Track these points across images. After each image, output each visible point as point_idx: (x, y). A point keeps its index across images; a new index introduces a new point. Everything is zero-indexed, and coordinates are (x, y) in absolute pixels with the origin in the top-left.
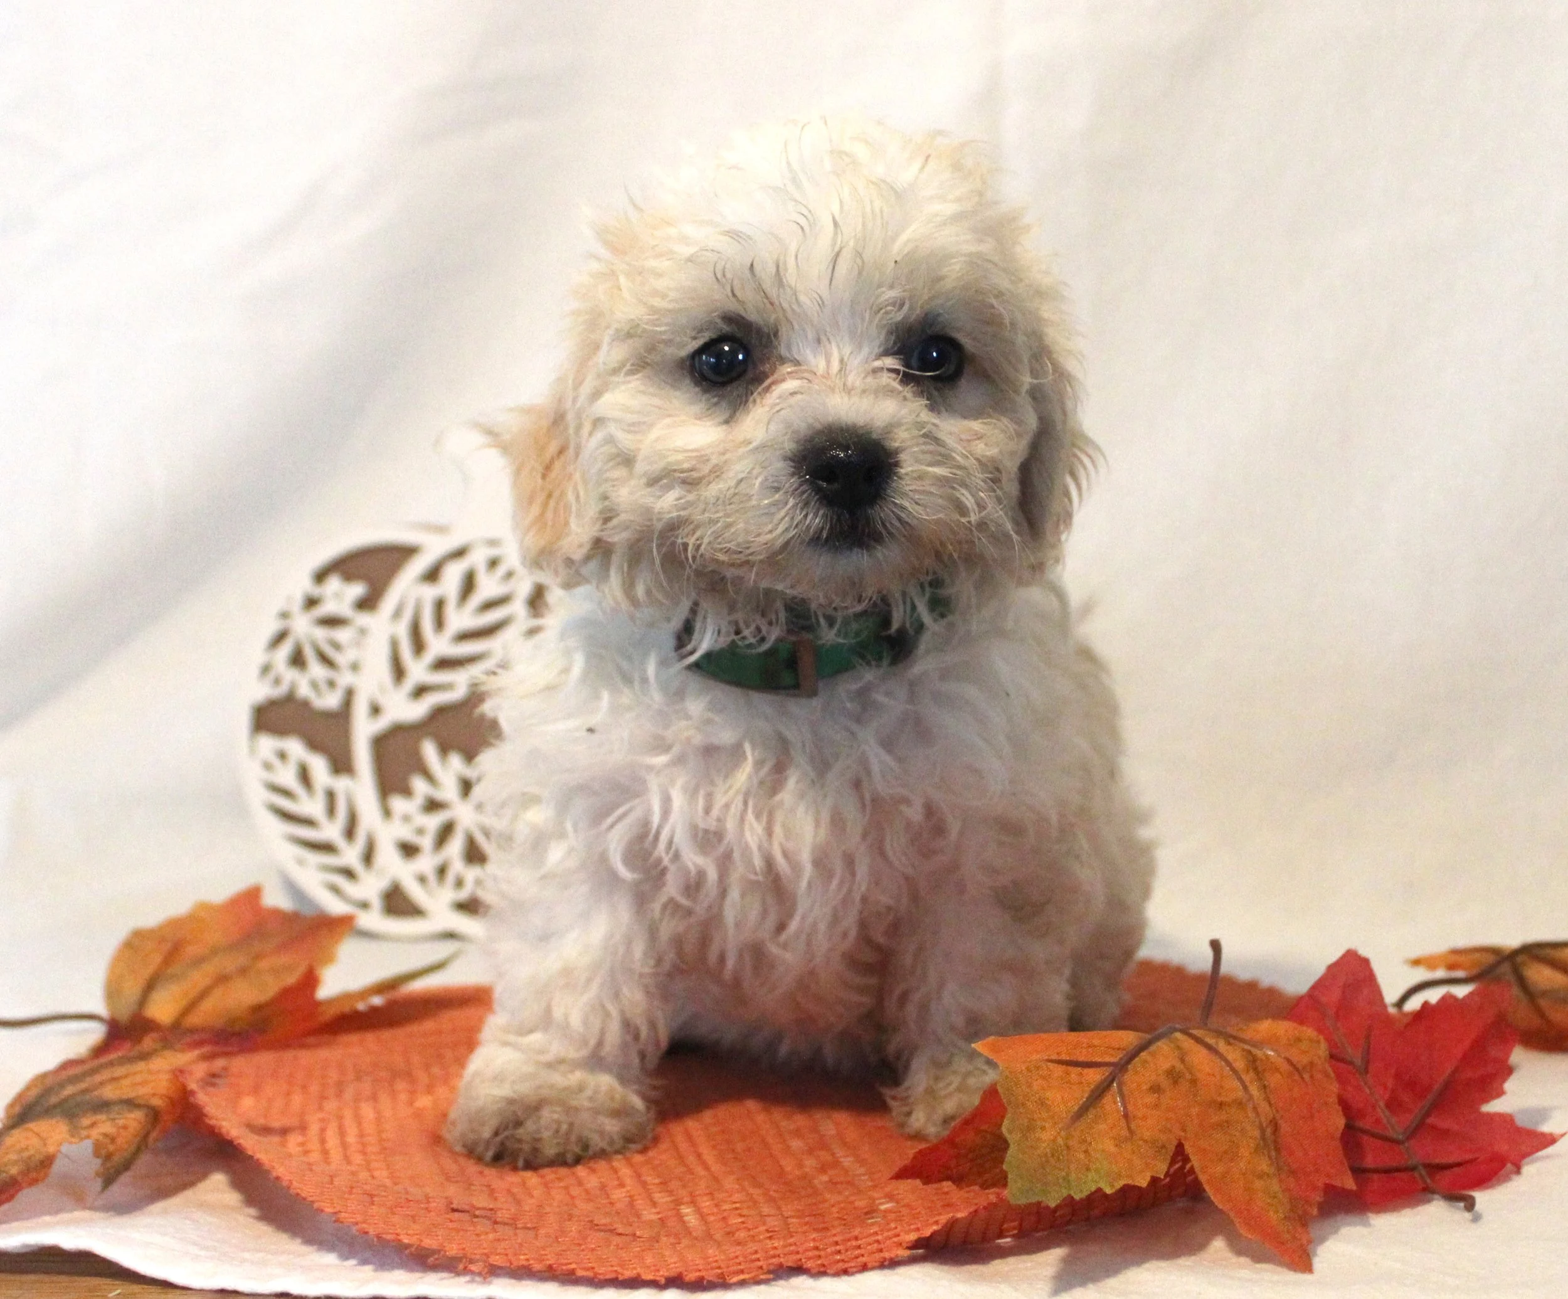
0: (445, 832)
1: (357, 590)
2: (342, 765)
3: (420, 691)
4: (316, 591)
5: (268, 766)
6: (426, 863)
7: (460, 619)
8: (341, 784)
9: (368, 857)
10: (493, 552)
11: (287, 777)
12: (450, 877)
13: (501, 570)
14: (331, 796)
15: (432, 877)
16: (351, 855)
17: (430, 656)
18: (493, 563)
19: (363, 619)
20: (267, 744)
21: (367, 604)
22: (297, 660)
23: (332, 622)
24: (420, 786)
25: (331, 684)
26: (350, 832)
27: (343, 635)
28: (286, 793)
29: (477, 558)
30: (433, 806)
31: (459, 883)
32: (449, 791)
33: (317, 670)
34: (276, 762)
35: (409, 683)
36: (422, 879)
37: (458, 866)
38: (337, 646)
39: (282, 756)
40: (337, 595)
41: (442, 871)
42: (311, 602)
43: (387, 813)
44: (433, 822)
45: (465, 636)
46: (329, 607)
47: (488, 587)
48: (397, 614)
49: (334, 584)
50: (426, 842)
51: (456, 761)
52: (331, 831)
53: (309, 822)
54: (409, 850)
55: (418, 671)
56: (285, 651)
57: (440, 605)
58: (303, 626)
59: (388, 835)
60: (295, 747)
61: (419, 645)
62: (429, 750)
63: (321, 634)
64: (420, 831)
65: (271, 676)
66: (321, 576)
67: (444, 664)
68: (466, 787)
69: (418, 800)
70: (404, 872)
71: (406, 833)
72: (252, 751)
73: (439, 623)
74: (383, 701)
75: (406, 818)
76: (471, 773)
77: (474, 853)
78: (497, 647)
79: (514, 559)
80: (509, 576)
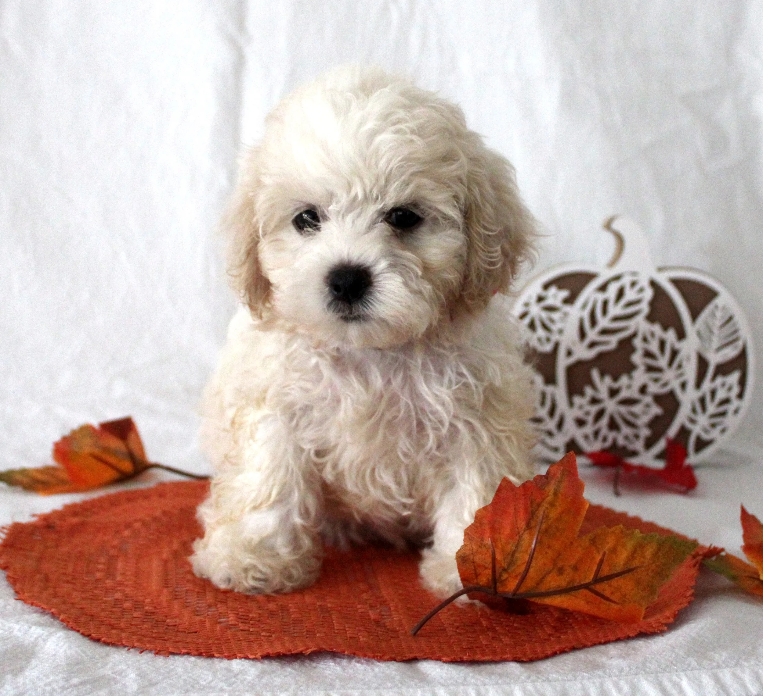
0: (600, 415)
1: (564, 294)
2: (550, 379)
3: (592, 345)
4: (544, 293)
6: (589, 429)
7: (615, 310)
8: (549, 389)
9: (560, 425)
10: (634, 278)
12: (600, 436)
13: (637, 288)
14: (543, 395)
15: (591, 437)
16: (551, 425)
17: (598, 328)
18: (633, 284)
19: (567, 308)
21: (569, 301)
22: (532, 326)
23: (551, 309)
24: (589, 391)
25: (548, 340)
26: (552, 413)
27: (556, 316)
29: (626, 281)
30: (594, 401)
31: (605, 439)
32: (603, 393)
33: (541, 332)
35: (587, 341)
36: (586, 437)
37: (604, 431)
38: (552, 321)
40: (555, 296)
41: (596, 433)
42: (540, 299)
43: (571, 404)
44: (594, 409)
45: (616, 319)
46: (550, 302)
47: (630, 295)
48: (584, 306)
49: (553, 290)
50: (590, 419)
51: (608, 380)
52: (542, 412)
54: (581, 423)
55: (592, 335)
56: (526, 321)
57: (605, 304)
58: (535, 310)
59: (571, 415)
61: (593, 322)
62: (595, 374)
63: (544, 315)
64: (587, 413)
66: (546, 286)
67: (605, 332)
68: (613, 393)
69: (588, 398)
70: (578, 434)
71: (580, 414)
73: (605, 311)
74: (573, 348)
75: (581, 407)
76: (616, 385)
77: (613, 425)
78: (632, 325)
79: (644, 282)
80: (641, 290)
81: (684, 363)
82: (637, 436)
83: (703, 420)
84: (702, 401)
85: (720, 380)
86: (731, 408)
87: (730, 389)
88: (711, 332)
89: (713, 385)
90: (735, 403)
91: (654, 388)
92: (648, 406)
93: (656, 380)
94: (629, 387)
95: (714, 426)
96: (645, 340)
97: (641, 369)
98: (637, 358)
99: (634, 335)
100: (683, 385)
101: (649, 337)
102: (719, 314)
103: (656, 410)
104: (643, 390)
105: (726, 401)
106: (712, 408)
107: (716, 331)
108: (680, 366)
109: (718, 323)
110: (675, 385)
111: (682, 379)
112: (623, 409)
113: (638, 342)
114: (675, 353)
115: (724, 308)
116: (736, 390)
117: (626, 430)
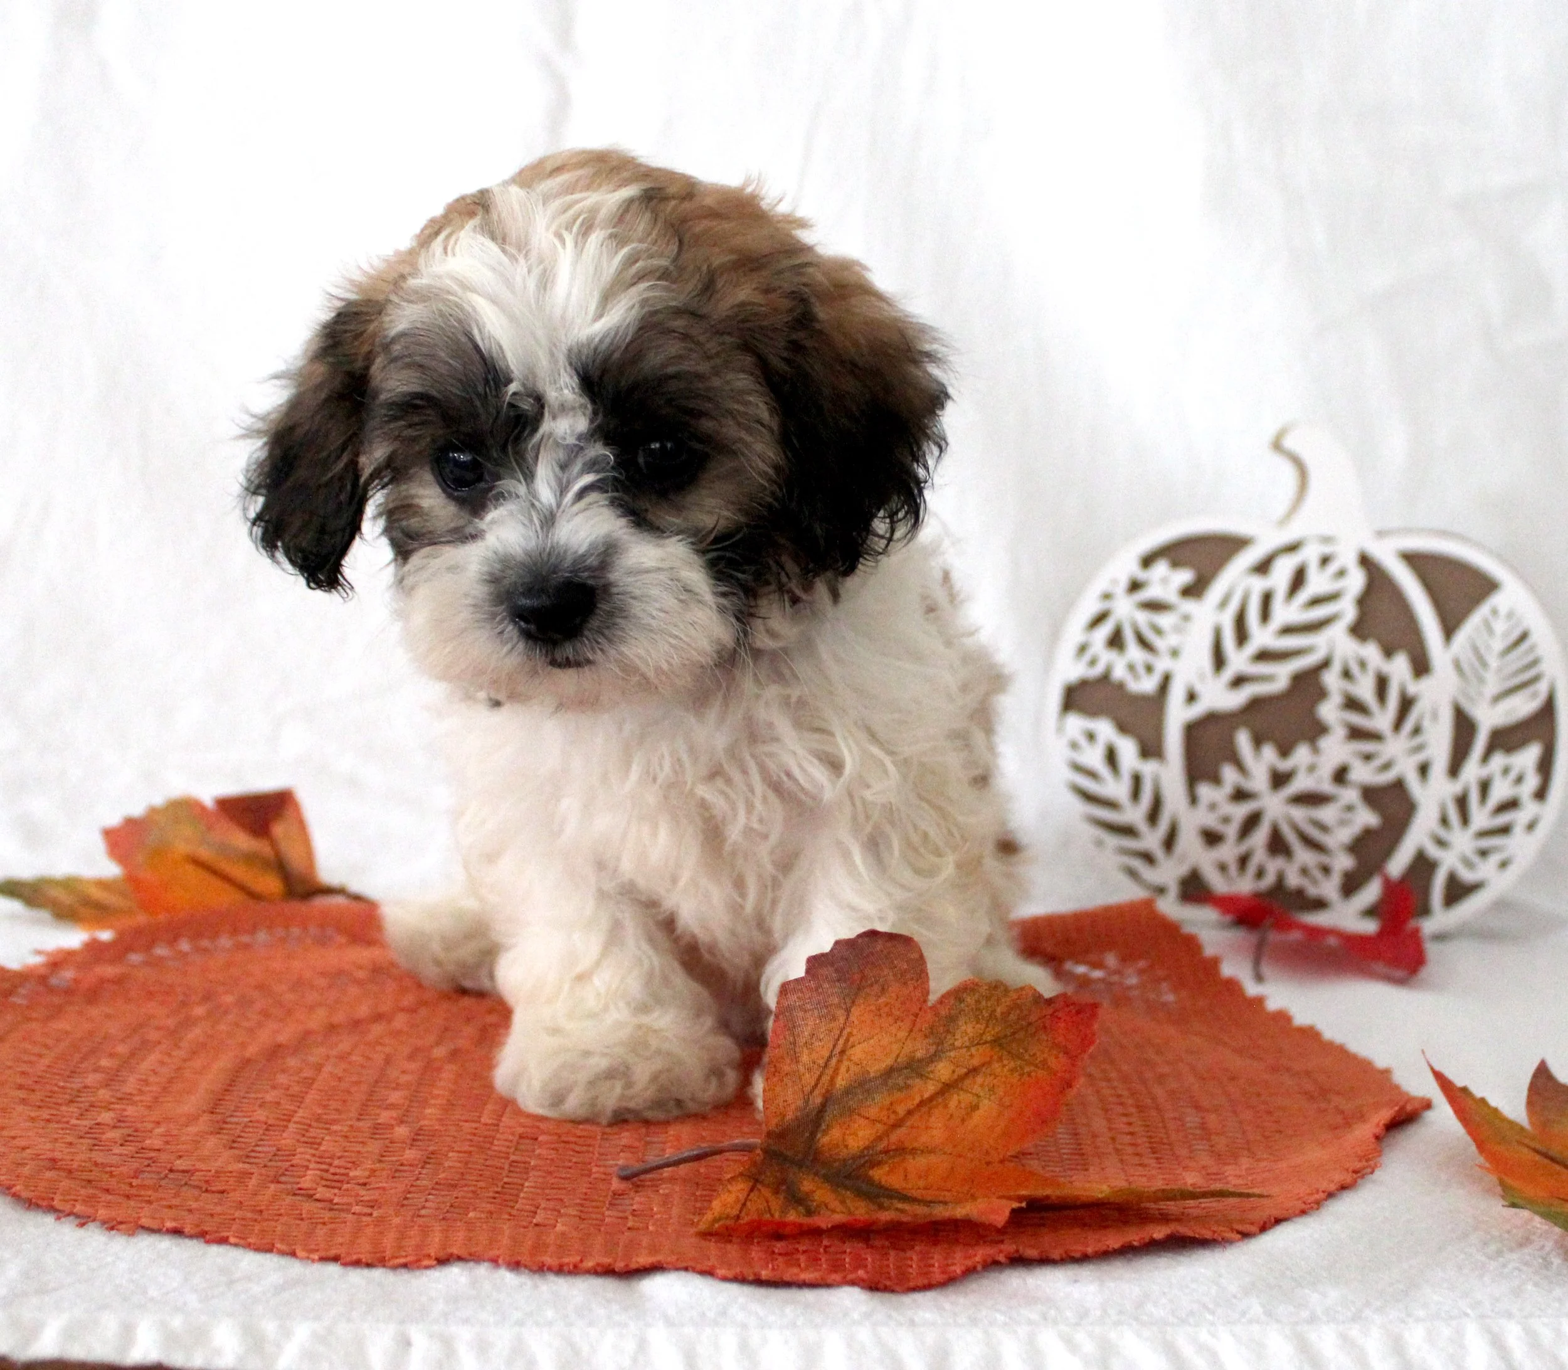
0: (1252, 822)
1: (1185, 576)
2: (1151, 749)
3: (1239, 681)
4: (1141, 575)
5: (1074, 746)
6: (1228, 851)
7: (1285, 612)
8: (1149, 768)
9: (1169, 842)
10: (1327, 549)
11: (1094, 758)
12: (1252, 868)
13: (1333, 568)
14: (1137, 780)
15: (1233, 868)
16: (1152, 840)
17: (1252, 648)
18: (1325, 561)
19: (1189, 606)
20: (1076, 723)
21: (1193, 591)
22: (1116, 641)
23: (1155, 606)
24: (1229, 774)
25: (1149, 669)
26: (1153, 816)
27: (1165, 620)
28: (1092, 774)
29: (1310, 554)
30: (1240, 795)
31: (1260, 874)
32: (1259, 780)
33: (1134, 652)
34: (1083, 741)
35: (1228, 673)
36: (1223, 868)
37: (1260, 856)
38: (1158, 631)
39: (1091, 737)
40: (1165, 581)
41: (1243, 861)
42: (1135, 586)
43: (1193, 800)
44: (1241, 811)
45: (1288, 630)
46: (1153, 592)
47: (1318, 583)
48: (1224, 604)
49: (1161, 568)
50: (1231, 831)
51: (1269, 753)
52: (1135, 815)
53: (1110, 804)
54: (1212, 838)
55: (1238, 661)
56: (1104, 631)
57: (1267, 599)
58: (1125, 609)
59: (1191, 822)
60: (1105, 729)
61: (1242, 635)
62: (1243, 740)
63: (1143, 618)
64: (1226, 820)
65: (1087, 657)
66: (1147, 561)
67: (1263, 656)
68: (1279, 780)
69: (1228, 788)
70: (1206, 861)
71: (1211, 821)
72: (1060, 729)
73: (1265, 614)
74: (1199, 688)
75: (1213, 807)
76: (1284, 765)
77: (1278, 845)
78: (1321, 643)
79: (1347, 558)
80: (1341, 573)
81: (1426, 724)
82: (1326, 870)
83: (1462, 841)
84: (1462, 802)
85: (1498, 760)
86: (1520, 817)
87: (1519, 780)
88: (1484, 664)
89: (1484, 772)
90: (1529, 809)
91: (1361, 774)
92: (1350, 808)
93: (1368, 757)
94: (1312, 768)
95: (1484, 853)
96: (1347, 674)
97: (1338, 733)
98: (1329, 711)
99: (1326, 664)
100: (1424, 770)
101: (1355, 669)
102: (1500, 626)
103: (1367, 818)
104: (1341, 776)
105: (1512, 804)
106: (1481, 818)
107: (1493, 662)
108: (1417, 731)
109: (1498, 645)
110: (1406, 769)
111: (1420, 757)
112: (1299, 814)
113: (1331, 679)
114: (1406, 704)
115: (1510, 615)
116: (1532, 781)
117: (1304, 856)
